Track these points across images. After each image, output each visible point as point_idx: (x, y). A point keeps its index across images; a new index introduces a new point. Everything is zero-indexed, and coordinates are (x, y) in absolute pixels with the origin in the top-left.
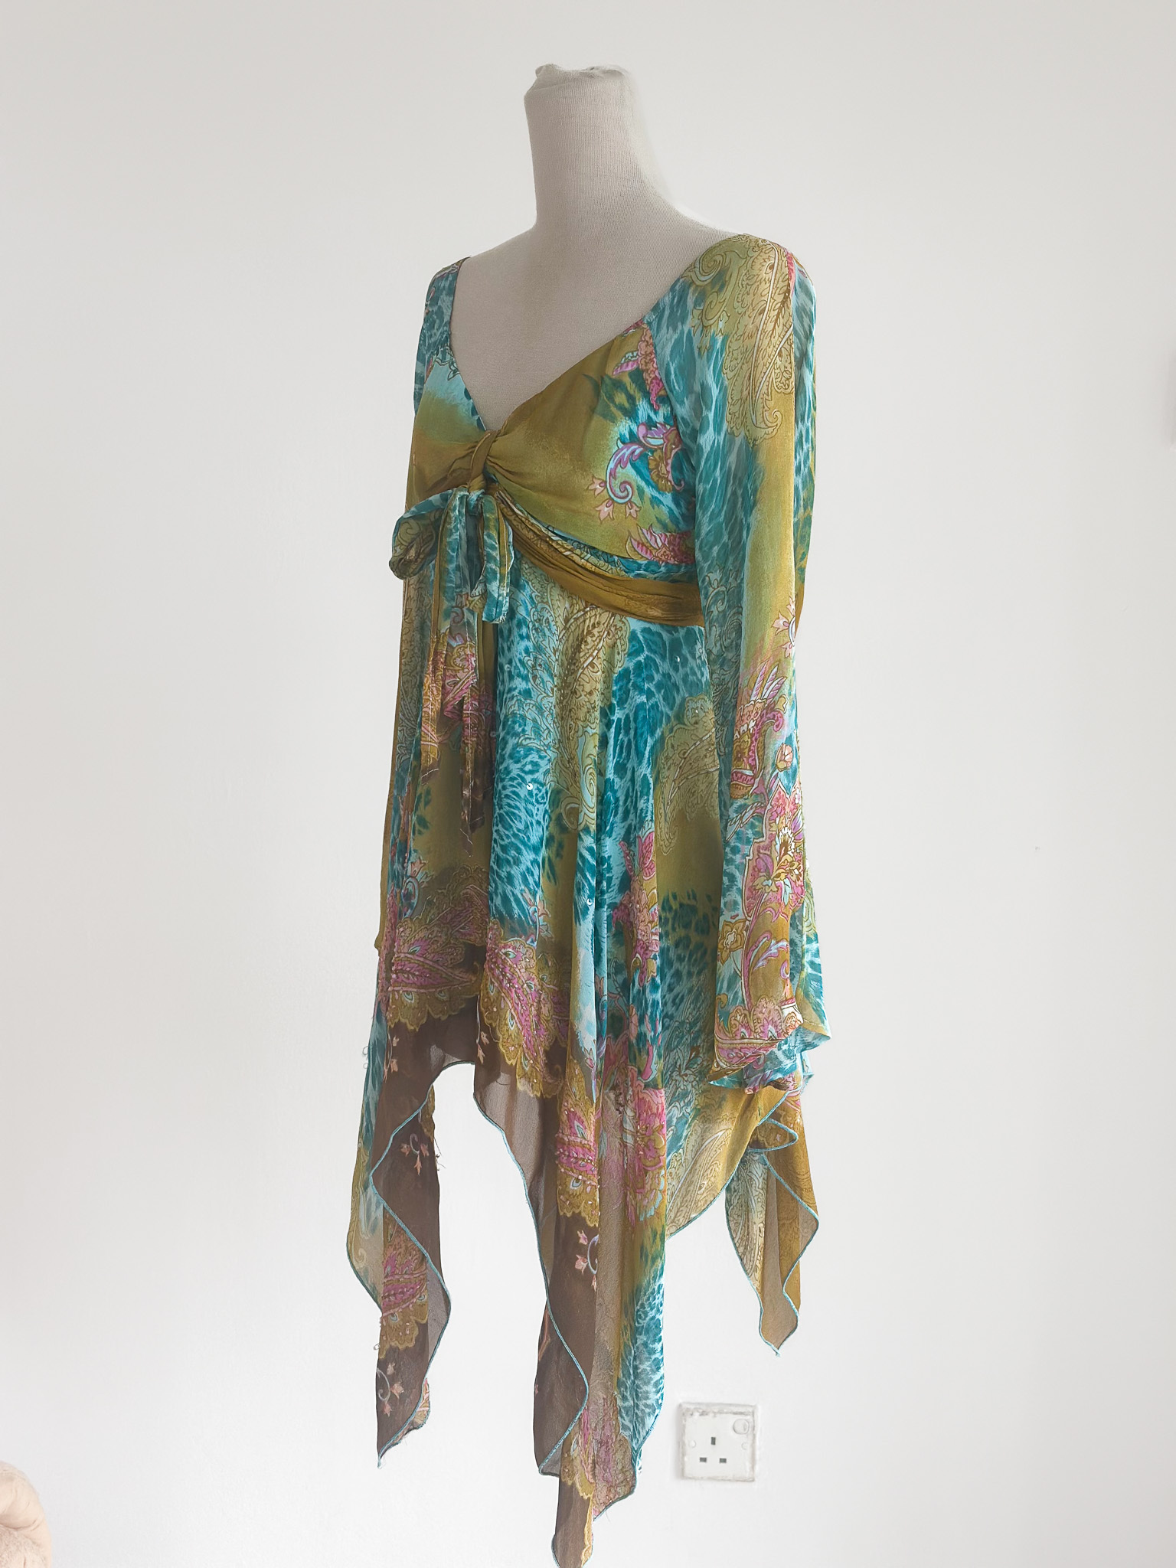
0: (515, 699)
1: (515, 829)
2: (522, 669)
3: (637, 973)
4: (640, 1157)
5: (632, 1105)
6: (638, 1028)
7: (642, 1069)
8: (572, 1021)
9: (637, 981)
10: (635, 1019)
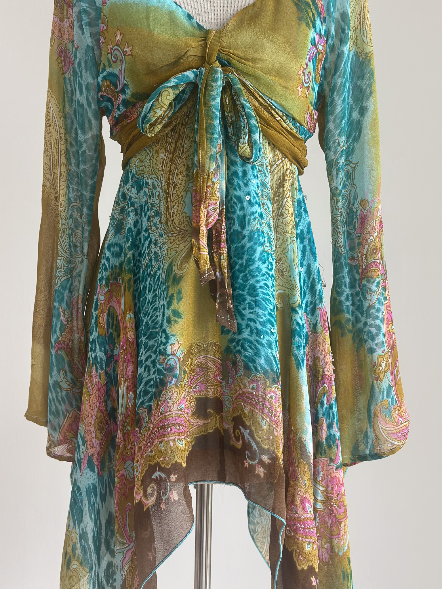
0: (257, 220)
1: (269, 310)
2: (257, 199)
3: (324, 396)
4: (335, 515)
5: (323, 483)
6: (327, 432)
7: (333, 458)
8: (300, 436)
9: (325, 401)
10: (325, 427)
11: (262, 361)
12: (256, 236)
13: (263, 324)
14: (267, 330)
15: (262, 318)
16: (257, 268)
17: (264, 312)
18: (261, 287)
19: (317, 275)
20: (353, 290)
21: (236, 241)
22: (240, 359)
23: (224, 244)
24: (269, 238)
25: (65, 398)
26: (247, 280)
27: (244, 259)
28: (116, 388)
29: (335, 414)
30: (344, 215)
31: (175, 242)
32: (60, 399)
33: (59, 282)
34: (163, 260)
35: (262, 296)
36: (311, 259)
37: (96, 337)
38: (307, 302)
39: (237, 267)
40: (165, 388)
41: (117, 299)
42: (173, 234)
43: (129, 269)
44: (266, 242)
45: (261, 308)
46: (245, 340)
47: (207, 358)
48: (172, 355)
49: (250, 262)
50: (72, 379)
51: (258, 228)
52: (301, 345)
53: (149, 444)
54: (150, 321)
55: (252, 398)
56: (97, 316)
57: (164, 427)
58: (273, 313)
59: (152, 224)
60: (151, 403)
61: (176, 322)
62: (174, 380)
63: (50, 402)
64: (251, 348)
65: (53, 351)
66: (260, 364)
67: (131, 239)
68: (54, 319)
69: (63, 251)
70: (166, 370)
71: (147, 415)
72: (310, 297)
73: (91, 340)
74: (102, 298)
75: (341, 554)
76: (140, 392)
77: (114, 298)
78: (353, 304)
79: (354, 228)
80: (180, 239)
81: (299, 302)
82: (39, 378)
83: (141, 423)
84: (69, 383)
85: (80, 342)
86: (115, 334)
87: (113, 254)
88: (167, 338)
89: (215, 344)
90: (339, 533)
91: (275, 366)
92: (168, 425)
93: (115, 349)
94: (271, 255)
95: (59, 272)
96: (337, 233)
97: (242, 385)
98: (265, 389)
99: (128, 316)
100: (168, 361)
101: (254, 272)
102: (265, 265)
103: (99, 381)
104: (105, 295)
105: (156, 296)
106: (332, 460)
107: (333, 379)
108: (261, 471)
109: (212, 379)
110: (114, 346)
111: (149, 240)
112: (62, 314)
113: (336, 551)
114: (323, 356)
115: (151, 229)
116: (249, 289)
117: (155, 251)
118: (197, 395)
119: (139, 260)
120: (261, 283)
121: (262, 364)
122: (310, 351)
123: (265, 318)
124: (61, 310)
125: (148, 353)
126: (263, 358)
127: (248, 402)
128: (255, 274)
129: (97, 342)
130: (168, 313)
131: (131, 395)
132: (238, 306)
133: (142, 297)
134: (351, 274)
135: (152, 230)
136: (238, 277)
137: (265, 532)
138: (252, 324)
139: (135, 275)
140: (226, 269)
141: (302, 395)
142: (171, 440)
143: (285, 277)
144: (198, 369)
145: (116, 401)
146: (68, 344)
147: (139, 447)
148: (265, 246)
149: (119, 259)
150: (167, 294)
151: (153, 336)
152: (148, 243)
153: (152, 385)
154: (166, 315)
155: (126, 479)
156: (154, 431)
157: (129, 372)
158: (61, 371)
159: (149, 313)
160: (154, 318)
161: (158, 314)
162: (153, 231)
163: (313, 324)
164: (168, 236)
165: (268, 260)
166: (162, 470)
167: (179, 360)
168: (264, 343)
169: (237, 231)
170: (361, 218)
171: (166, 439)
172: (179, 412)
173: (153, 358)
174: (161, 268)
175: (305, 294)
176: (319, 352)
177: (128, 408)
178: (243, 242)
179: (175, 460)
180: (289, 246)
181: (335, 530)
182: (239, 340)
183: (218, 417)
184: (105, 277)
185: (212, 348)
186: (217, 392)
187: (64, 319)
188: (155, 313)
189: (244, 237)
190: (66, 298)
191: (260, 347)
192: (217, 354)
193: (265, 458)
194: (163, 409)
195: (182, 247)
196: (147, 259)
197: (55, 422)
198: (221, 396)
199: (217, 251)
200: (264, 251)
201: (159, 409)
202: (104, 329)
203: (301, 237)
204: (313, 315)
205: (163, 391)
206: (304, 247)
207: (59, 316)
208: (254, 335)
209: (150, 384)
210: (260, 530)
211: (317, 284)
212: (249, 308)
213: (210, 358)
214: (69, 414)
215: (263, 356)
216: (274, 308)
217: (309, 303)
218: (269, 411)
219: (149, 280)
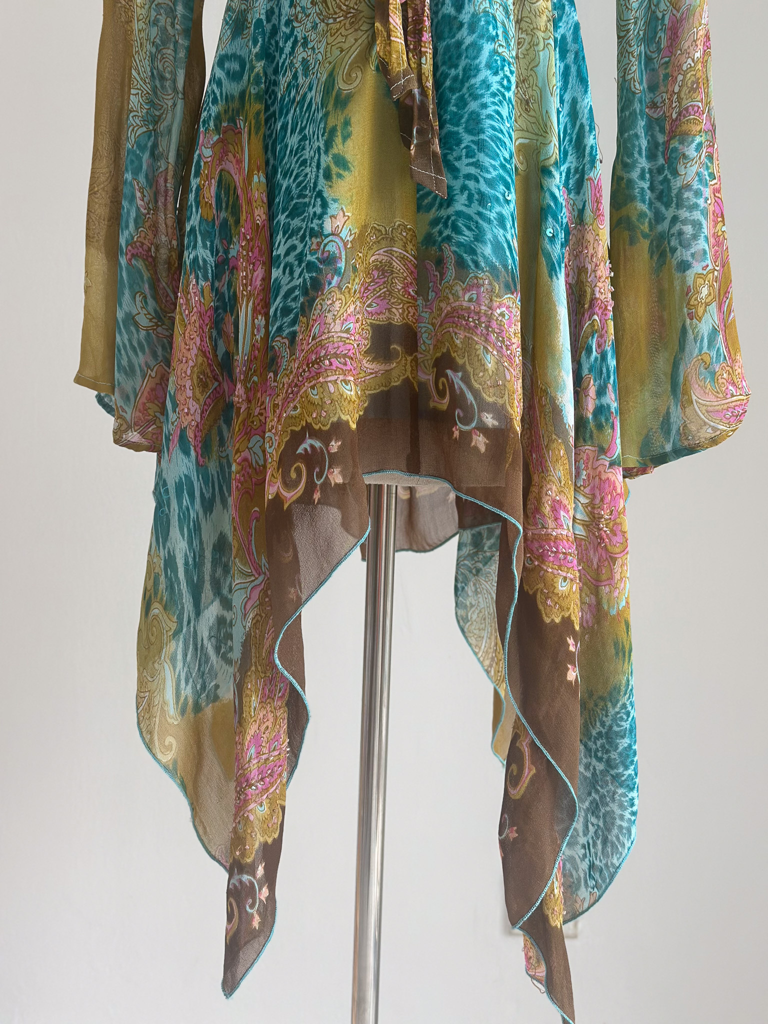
1: (502, 159)
3: (593, 338)
4: (606, 546)
5: (587, 490)
6: (597, 401)
7: (606, 446)
8: (552, 395)
9: (594, 347)
10: (592, 391)
11: (488, 250)
12: (483, 23)
13: (490, 183)
14: (497, 194)
15: (488, 172)
16: (484, 81)
17: (493, 162)
18: (490, 117)
19: (587, 119)
20: (653, 163)
21: (446, 34)
22: (449, 251)
23: (427, 36)
24: (506, 32)
25: (145, 343)
26: (466, 104)
27: (460, 68)
28: (232, 315)
29: (612, 370)
30: (641, 23)
31: (339, 33)
32: (136, 345)
33: (133, 136)
34: (317, 70)
35: (490, 132)
36: (580, 89)
37: (197, 223)
38: (569, 169)
39: (448, 83)
40: (320, 293)
41: (235, 157)
42: (335, 19)
43: (257, 94)
44: (500, 38)
45: (487, 155)
46: (459, 214)
47: (390, 252)
48: (333, 234)
49: (470, 71)
50: (156, 311)
51: (487, 9)
52: (557, 235)
53: (291, 396)
54: (294, 186)
55: (469, 317)
56: (199, 189)
57: (318, 361)
58: (508, 166)
59: (298, 9)
60: (294, 328)
61: (339, 176)
62: (336, 278)
63: (119, 351)
64: (469, 229)
65: (123, 261)
66: (483, 254)
67: (260, 40)
68: (125, 204)
69: (141, 79)
70: (323, 261)
71: (288, 350)
72: (574, 160)
73: (188, 229)
74: (208, 152)
75: (613, 612)
76: (276, 310)
77: (230, 155)
78: (652, 188)
79: (659, 50)
80: (348, 25)
81: (556, 158)
82: (99, 310)
83: (277, 363)
84: (151, 317)
85: (171, 249)
86: (231, 221)
87: (228, 73)
88: (325, 205)
89: (405, 226)
90: (611, 578)
91: (510, 261)
92: (326, 355)
93: (232, 246)
94: (509, 64)
95: (133, 117)
96: (627, 54)
97: (450, 296)
98: (491, 300)
99: (256, 179)
100: (325, 245)
101: (477, 88)
102: (498, 78)
103: (200, 302)
104: (213, 147)
105: (304, 138)
106: (603, 451)
107: (610, 308)
108: (480, 442)
109: (399, 291)
110: (230, 242)
111: (292, 40)
112: (138, 194)
113: (606, 607)
114: (594, 266)
115: (297, 18)
116: (468, 121)
117: (303, 58)
118: (374, 320)
119: (275, 80)
120: (489, 109)
121: (487, 255)
122: (572, 258)
123: (494, 174)
124: (137, 187)
125: (290, 243)
126: (489, 245)
127: (462, 325)
128: (480, 93)
129: (198, 232)
130: (326, 160)
131: (261, 321)
132: (449, 154)
133: (280, 143)
134: (650, 133)
135: (297, 22)
136: (448, 102)
137: (485, 619)
138: (471, 184)
139: (267, 108)
140: (431, 82)
141: (557, 323)
142: (330, 381)
143: (532, 113)
144: (376, 273)
145: (232, 340)
146: (150, 249)
147: (274, 404)
148: (497, 44)
149: (238, 84)
150: (324, 128)
151: (300, 210)
152: (291, 46)
153: (296, 297)
154: (323, 165)
155: (250, 465)
156: (301, 370)
157: (256, 280)
158: (138, 295)
159: (293, 171)
160: (301, 179)
161: (308, 170)
162: (300, 22)
163: (579, 210)
164: (328, 24)
165: (502, 69)
166: (315, 434)
167: (345, 244)
168: (492, 218)
169: (449, 16)
170: (670, 29)
171: (321, 379)
172: (345, 335)
173: (299, 250)
174: (314, 88)
175: (566, 154)
176: (587, 259)
177: (254, 345)
178: (459, 36)
179: (337, 416)
180: (541, 53)
181: (604, 572)
182: (449, 217)
183: (409, 358)
184: (213, 115)
185: (401, 234)
186: (407, 316)
187: (142, 203)
188: (303, 170)
189: (461, 25)
190: (145, 167)
191: (485, 225)
192: (410, 247)
193: (489, 420)
194: (317, 331)
195: (351, 39)
196: (289, 75)
197: (128, 386)
198: (414, 323)
199: (415, 49)
200: (495, 52)
201: (310, 331)
202: (210, 208)
203: (562, 47)
204: (578, 193)
205: (317, 297)
206: (567, 69)
207: (133, 196)
208: (475, 205)
209: (293, 296)
210: (475, 617)
211: (587, 134)
212: (467, 156)
213: (396, 252)
214: (152, 371)
215: (490, 240)
216: (511, 158)
217: (572, 171)
218: (497, 338)
219: (292, 111)
